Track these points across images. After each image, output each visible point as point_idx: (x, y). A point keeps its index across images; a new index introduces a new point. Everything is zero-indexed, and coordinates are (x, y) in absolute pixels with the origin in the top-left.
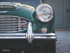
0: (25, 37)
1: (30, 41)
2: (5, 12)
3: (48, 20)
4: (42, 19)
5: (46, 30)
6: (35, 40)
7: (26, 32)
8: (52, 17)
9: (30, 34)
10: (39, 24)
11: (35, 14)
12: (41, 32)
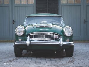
0: (58, 44)
1: (61, 45)
2: (47, 30)
3: (70, 35)
4: (67, 34)
5: (69, 40)
6: (63, 45)
7: (59, 41)
8: (72, 34)
9: (61, 42)
10: (65, 37)
11: (63, 32)
12: (66, 41)
